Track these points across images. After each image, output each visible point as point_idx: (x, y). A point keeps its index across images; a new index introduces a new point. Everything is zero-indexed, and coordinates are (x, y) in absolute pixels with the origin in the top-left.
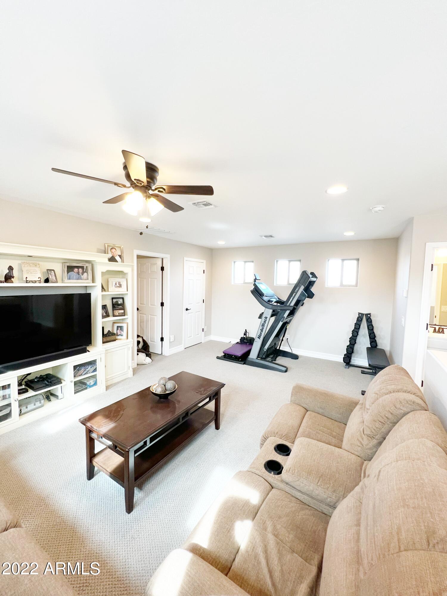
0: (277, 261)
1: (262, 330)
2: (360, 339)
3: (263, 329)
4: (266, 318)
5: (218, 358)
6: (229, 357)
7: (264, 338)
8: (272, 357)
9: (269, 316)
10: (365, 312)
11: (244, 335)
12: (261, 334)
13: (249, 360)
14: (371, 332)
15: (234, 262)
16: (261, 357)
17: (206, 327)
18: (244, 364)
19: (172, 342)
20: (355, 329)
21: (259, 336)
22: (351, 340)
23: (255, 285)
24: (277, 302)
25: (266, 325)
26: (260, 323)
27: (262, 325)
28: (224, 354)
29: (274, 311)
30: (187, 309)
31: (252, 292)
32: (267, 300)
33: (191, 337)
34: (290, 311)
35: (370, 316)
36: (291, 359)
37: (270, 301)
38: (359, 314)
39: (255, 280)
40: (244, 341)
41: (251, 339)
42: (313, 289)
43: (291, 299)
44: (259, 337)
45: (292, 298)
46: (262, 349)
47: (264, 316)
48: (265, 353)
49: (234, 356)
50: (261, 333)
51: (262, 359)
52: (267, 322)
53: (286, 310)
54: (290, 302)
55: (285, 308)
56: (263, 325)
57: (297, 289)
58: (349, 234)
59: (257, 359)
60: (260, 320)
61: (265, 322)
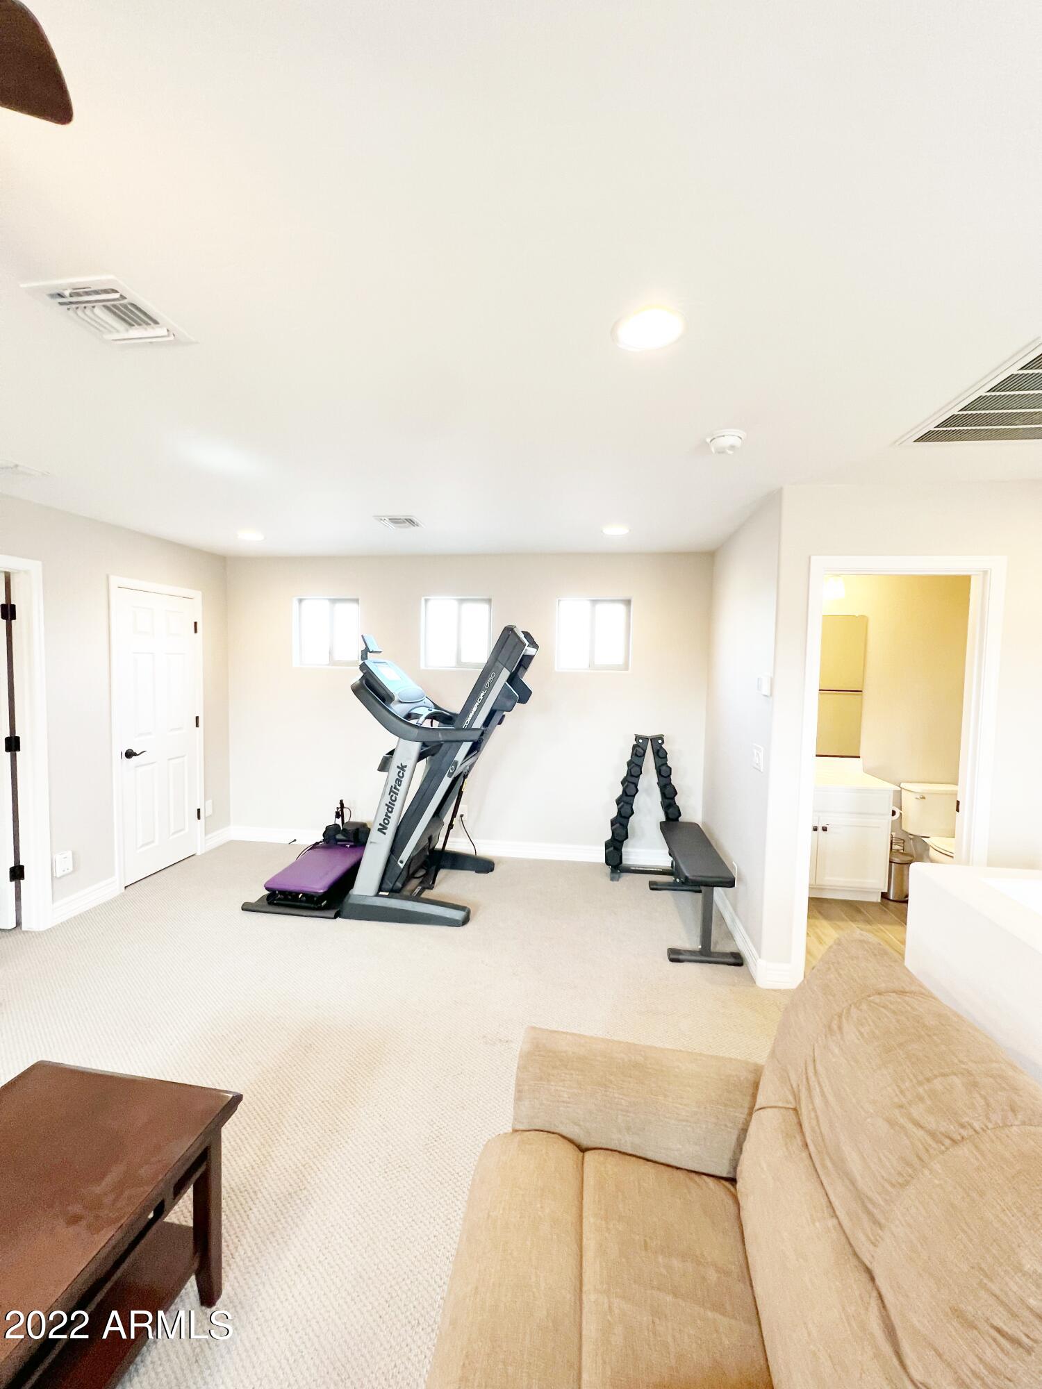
0: (426, 600)
1: (390, 808)
2: (640, 802)
3: (393, 801)
4: (402, 768)
5: (247, 908)
6: (286, 899)
7: (398, 829)
8: (423, 876)
9: (409, 763)
10: (649, 732)
11: (338, 815)
12: (387, 817)
13: (351, 901)
14: (664, 781)
15: (300, 601)
16: (391, 885)
17: (209, 802)
18: (335, 917)
19: (60, 878)
20: (628, 777)
21: (380, 824)
22: (623, 806)
23: (363, 667)
24: (432, 717)
25: (402, 789)
26: (386, 785)
27: (391, 791)
28: (267, 892)
29: (424, 745)
30: (130, 754)
31: (356, 690)
32: (405, 713)
33: (153, 842)
34: (470, 743)
35: (663, 742)
36: (474, 872)
37: (413, 716)
38: (637, 738)
39: (365, 653)
40: (335, 838)
41: (358, 829)
42: (528, 678)
43: (475, 709)
44: (382, 829)
45: (476, 706)
46: (392, 861)
47: (396, 762)
48: (401, 873)
49: (304, 895)
50: (386, 815)
51: (395, 892)
52: (405, 781)
53: (462, 741)
54: (471, 716)
55: (460, 735)
56: (393, 791)
57: (490, 679)
58: (616, 532)
59: (377, 895)
60: (384, 774)
61: (399, 781)
